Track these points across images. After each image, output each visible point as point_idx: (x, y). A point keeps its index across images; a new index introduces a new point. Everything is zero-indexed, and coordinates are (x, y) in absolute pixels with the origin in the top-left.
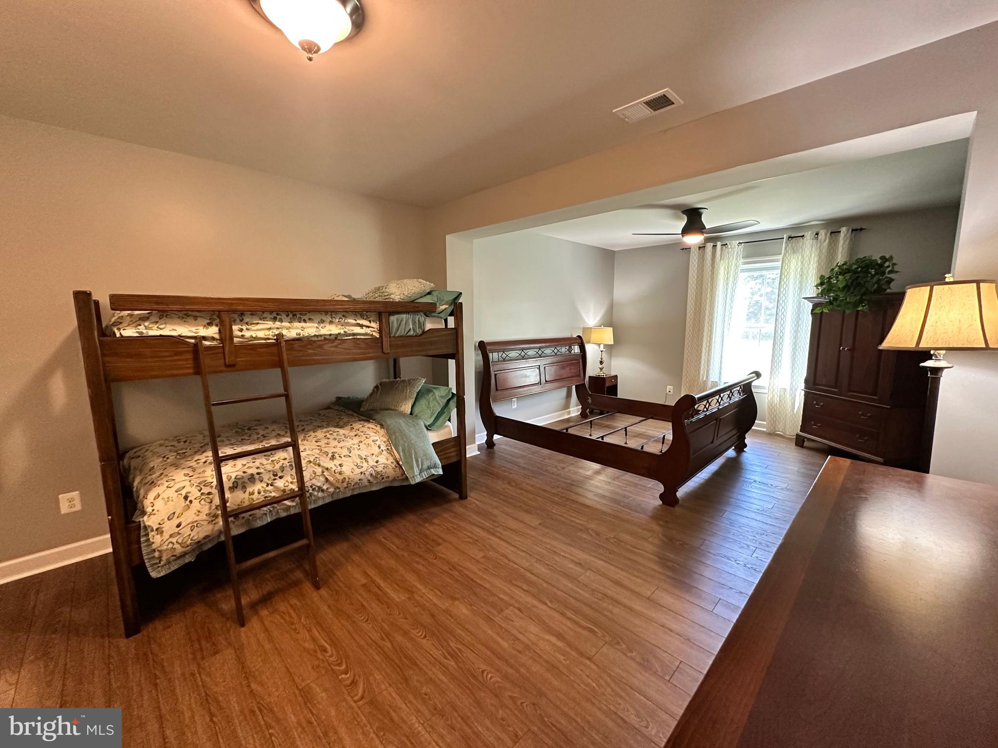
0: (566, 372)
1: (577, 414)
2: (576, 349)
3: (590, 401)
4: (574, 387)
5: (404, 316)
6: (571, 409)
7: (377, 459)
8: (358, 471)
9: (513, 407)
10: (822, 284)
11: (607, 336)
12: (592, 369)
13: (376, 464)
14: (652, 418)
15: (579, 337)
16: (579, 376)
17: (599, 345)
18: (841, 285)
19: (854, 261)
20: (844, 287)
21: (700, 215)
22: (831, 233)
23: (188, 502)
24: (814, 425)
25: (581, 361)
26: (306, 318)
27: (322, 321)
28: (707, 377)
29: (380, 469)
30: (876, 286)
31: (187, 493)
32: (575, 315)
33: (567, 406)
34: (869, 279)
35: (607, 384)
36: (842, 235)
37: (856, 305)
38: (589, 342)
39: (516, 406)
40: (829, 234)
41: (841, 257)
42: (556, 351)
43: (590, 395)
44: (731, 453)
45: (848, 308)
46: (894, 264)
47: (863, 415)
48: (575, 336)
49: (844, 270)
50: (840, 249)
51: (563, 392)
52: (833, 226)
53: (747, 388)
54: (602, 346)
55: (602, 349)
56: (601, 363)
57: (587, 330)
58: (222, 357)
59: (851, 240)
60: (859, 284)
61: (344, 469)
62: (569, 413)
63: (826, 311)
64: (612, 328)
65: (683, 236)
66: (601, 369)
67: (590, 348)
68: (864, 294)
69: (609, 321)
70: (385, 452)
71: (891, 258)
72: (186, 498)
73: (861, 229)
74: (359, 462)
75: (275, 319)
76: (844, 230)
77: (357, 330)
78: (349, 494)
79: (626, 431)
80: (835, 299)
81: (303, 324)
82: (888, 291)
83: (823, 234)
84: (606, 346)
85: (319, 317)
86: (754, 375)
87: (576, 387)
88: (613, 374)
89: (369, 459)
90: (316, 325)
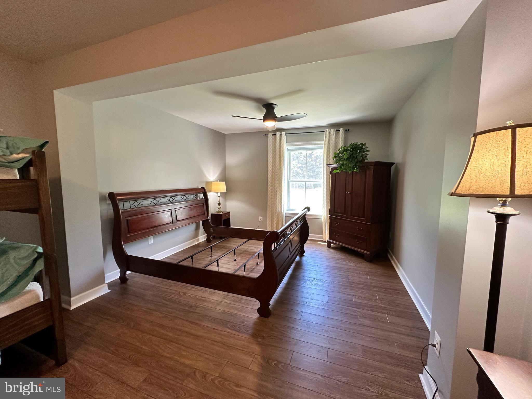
0: (194, 213)
1: (204, 240)
2: (201, 196)
3: (212, 231)
4: (201, 222)
6: (199, 237)
9: (150, 243)
10: (335, 157)
11: (222, 187)
12: (213, 208)
14: (251, 239)
15: (203, 188)
16: (204, 214)
17: (217, 193)
18: (345, 157)
19: (349, 145)
20: (347, 159)
21: (273, 108)
22: (336, 131)
24: (336, 235)
25: (205, 204)
28: (281, 210)
30: (361, 158)
32: (201, 173)
33: (196, 235)
34: (358, 154)
35: (224, 218)
36: (341, 132)
37: (353, 168)
38: (210, 191)
39: (152, 242)
40: (335, 131)
41: (341, 144)
42: (185, 198)
43: (212, 227)
45: (350, 170)
46: (367, 147)
47: (358, 229)
48: (200, 187)
49: (345, 150)
50: (341, 140)
51: (193, 226)
52: (336, 126)
53: (303, 218)
54: (219, 194)
55: (219, 196)
56: (219, 204)
57: (208, 183)
59: (344, 135)
60: (354, 157)
62: (198, 240)
63: (339, 172)
64: (225, 182)
65: (264, 121)
66: (219, 208)
67: (210, 195)
68: (357, 162)
69: (224, 178)
71: (365, 144)
73: (349, 130)
76: (341, 129)
79: (235, 252)
80: (343, 165)
82: (366, 161)
83: (333, 131)
84: (221, 193)
86: (307, 209)
87: (203, 222)
88: (228, 211)
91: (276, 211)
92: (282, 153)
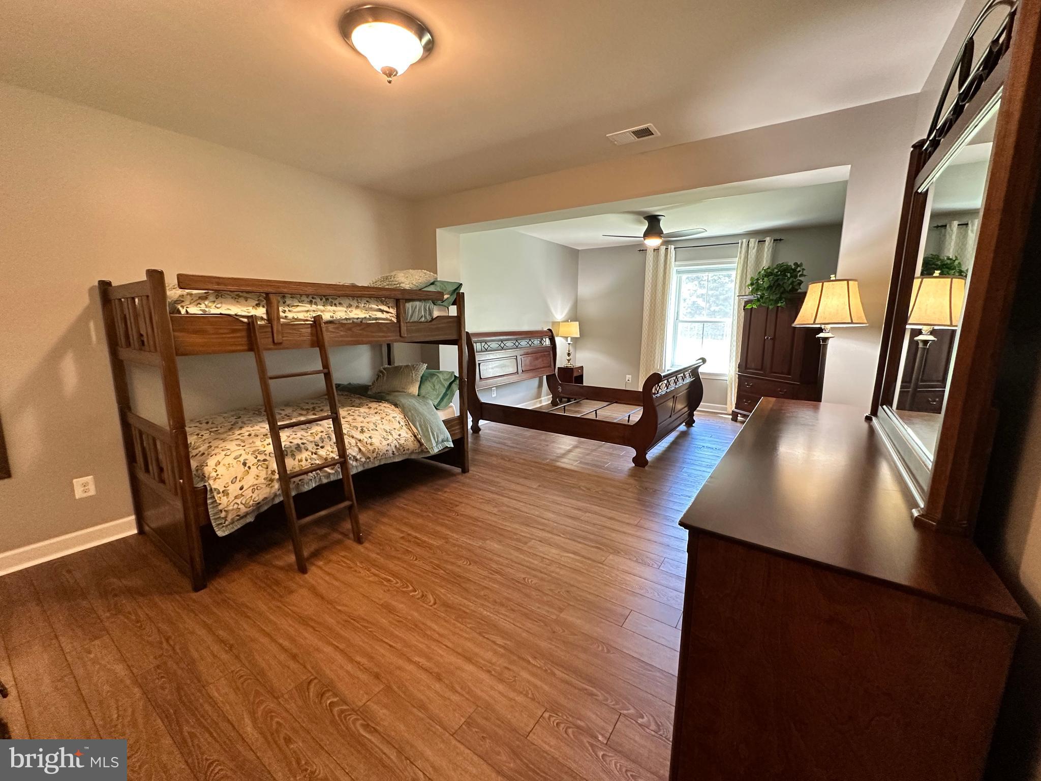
0: (539, 363)
1: (547, 403)
2: (547, 342)
3: (560, 390)
4: (545, 377)
5: (417, 303)
6: (542, 398)
7: (400, 433)
8: (385, 443)
9: (493, 396)
10: (752, 284)
11: (574, 329)
12: (561, 361)
13: (399, 437)
14: (616, 402)
15: (550, 330)
16: (550, 366)
17: (566, 338)
18: (766, 285)
19: (775, 266)
20: (768, 288)
21: (659, 221)
22: (759, 242)
23: (246, 468)
24: (745, 402)
25: (551, 352)
26: (337, 302)
27: (350, 306)
28: (661, 366)
29: (402, 442)
30: (791, 286)
31: (245, 460)
32: (547, 311)
33: (538, 396)
34: (786, 281)
35: (575, 374)
36: (767, 243)
37: (777, 301)
38: (557, 336)
39: (495, 395)
40: (757, 243)
41: (765, 263)
42: (530, 343)
43: (560, 385)
44: (683, 427)
45: (771, 304)
46: (803, 269)
47: (780, 391)
48: (545, 329)
49: (768, 274)
50: (765, 256)
51: (536, 382)
52: (760, 235)
53: (694, 371)
54: (569, 339)
55: (569, 342)
56: (569, 354)
57: (554, 323)
58: (271, 336)
59: (773, 248)
60: (779, 285)
61: (374, 440)
62: (541, 402)
63: (755, 306)
64: (578, 323)
65: (644, 239)
66: (569, 360)
67: (559, 341)
68: (782, 293)
69: (574, 317)
70: (404, 427)
71: (801, 265)
72: (245, 464)
73: (780, 240)
74: (385, 435)
75: (311, 302)
76: (768, 239)
77: (379, 315)
78: (377, 464)
79: (596, 413)
80: (762, 297)
81: (334, 308)
82: (799, 291)
83: (753, 243)
84: (572, 339)
85: (346, 302)
86: (701, 361)
87: (547, 377)
88: (578, 365)
89: (393, 432)
90: (345, 309)
91: (654, 367)
92: (667, 278)
